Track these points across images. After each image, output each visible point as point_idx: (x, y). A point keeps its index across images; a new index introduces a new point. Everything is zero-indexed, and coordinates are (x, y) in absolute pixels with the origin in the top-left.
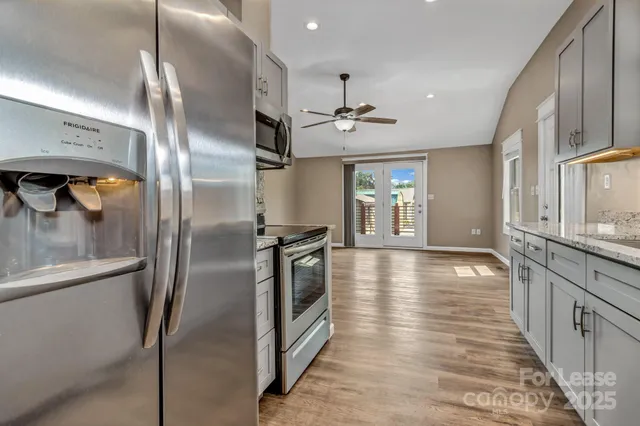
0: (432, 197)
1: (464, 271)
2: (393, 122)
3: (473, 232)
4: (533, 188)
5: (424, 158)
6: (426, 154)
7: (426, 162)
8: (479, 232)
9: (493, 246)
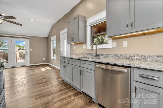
0: (31, 50)
1: (43, 69)
2: (21, 25)
3: (43, 59)
4: (59, 48)
5: (28, 38)
6: (29, 37)
7: (29, 40)
8: (45, 59)
9: (48, 62)
